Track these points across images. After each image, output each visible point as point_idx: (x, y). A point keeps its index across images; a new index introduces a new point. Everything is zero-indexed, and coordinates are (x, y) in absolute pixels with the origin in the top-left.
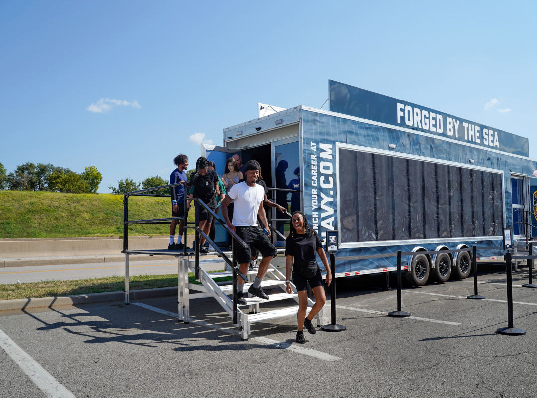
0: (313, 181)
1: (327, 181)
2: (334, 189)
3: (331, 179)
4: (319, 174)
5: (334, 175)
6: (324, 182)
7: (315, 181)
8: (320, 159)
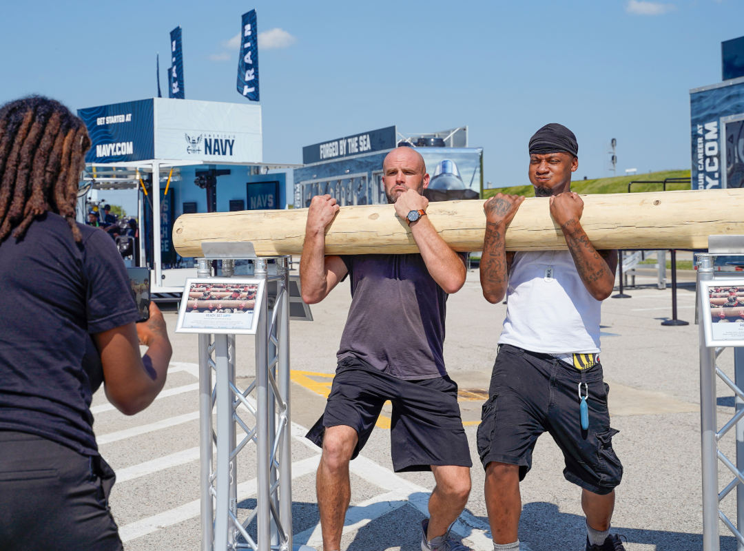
0: (699, 166)
1: (712, 164)
2: (719, 171)
3: (716, 160)
4: (705, 157)
5: (719, 156)
6: (710, 165)
7: (701, 165)
8: (705, 141)
